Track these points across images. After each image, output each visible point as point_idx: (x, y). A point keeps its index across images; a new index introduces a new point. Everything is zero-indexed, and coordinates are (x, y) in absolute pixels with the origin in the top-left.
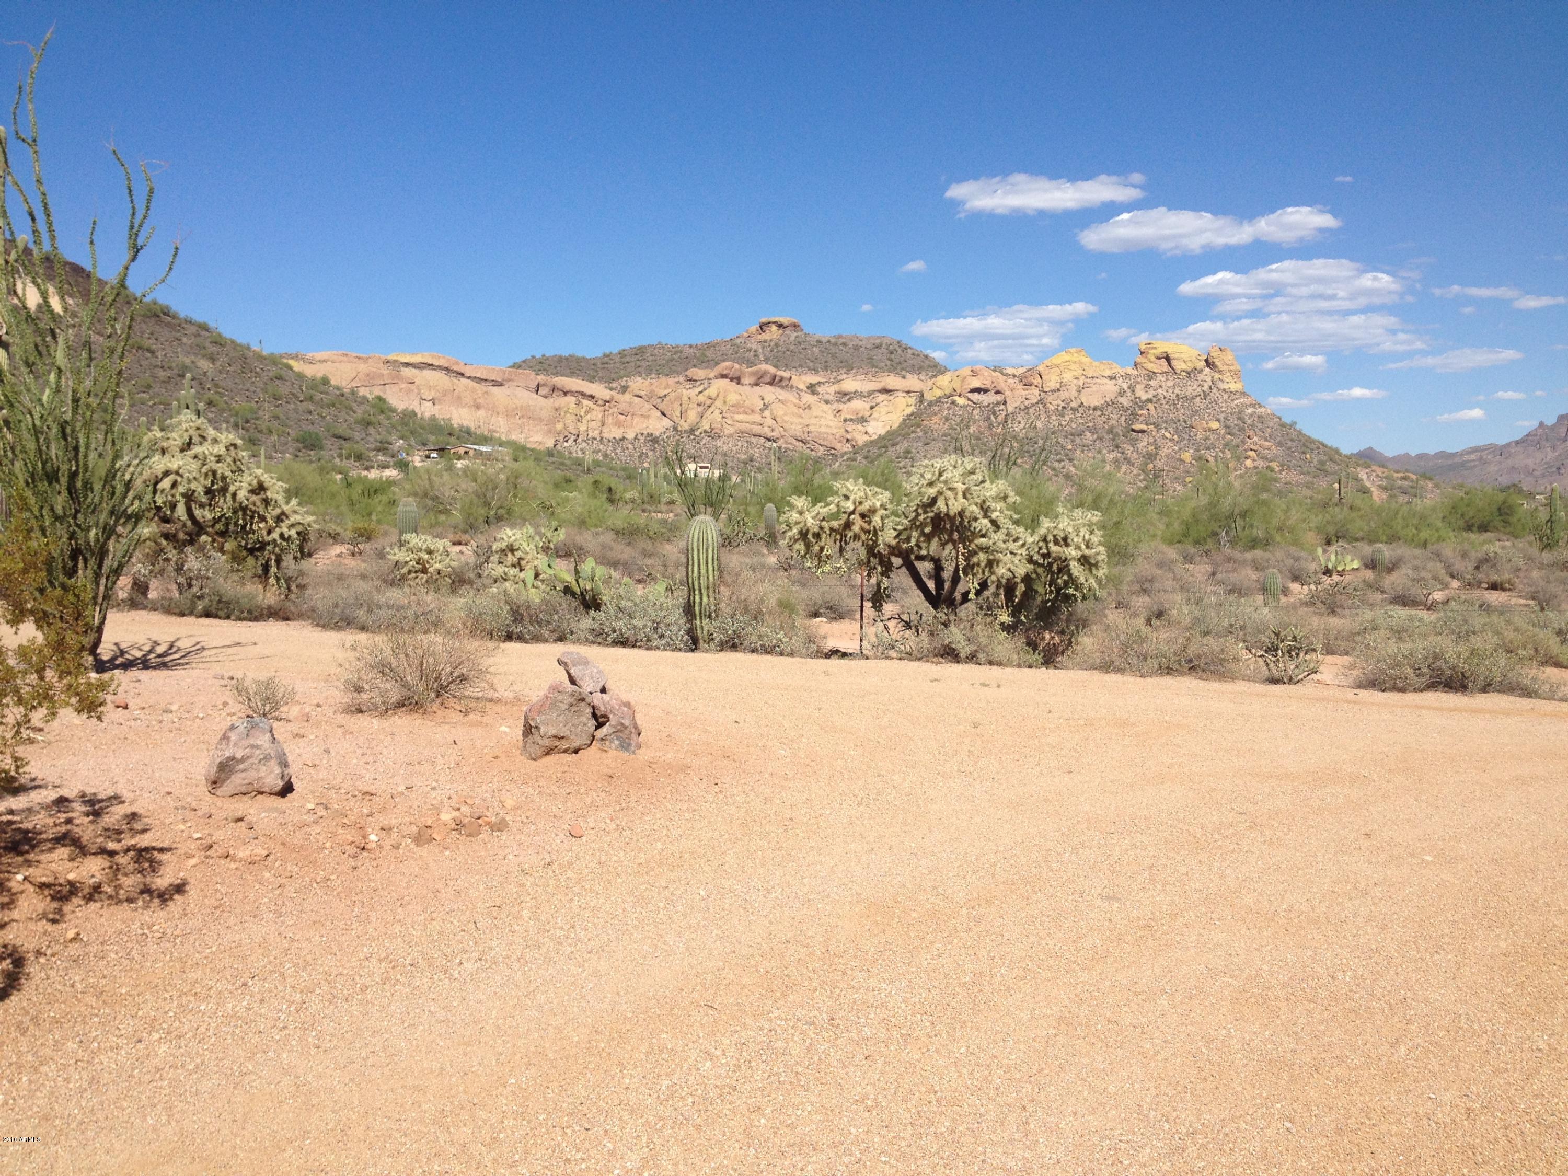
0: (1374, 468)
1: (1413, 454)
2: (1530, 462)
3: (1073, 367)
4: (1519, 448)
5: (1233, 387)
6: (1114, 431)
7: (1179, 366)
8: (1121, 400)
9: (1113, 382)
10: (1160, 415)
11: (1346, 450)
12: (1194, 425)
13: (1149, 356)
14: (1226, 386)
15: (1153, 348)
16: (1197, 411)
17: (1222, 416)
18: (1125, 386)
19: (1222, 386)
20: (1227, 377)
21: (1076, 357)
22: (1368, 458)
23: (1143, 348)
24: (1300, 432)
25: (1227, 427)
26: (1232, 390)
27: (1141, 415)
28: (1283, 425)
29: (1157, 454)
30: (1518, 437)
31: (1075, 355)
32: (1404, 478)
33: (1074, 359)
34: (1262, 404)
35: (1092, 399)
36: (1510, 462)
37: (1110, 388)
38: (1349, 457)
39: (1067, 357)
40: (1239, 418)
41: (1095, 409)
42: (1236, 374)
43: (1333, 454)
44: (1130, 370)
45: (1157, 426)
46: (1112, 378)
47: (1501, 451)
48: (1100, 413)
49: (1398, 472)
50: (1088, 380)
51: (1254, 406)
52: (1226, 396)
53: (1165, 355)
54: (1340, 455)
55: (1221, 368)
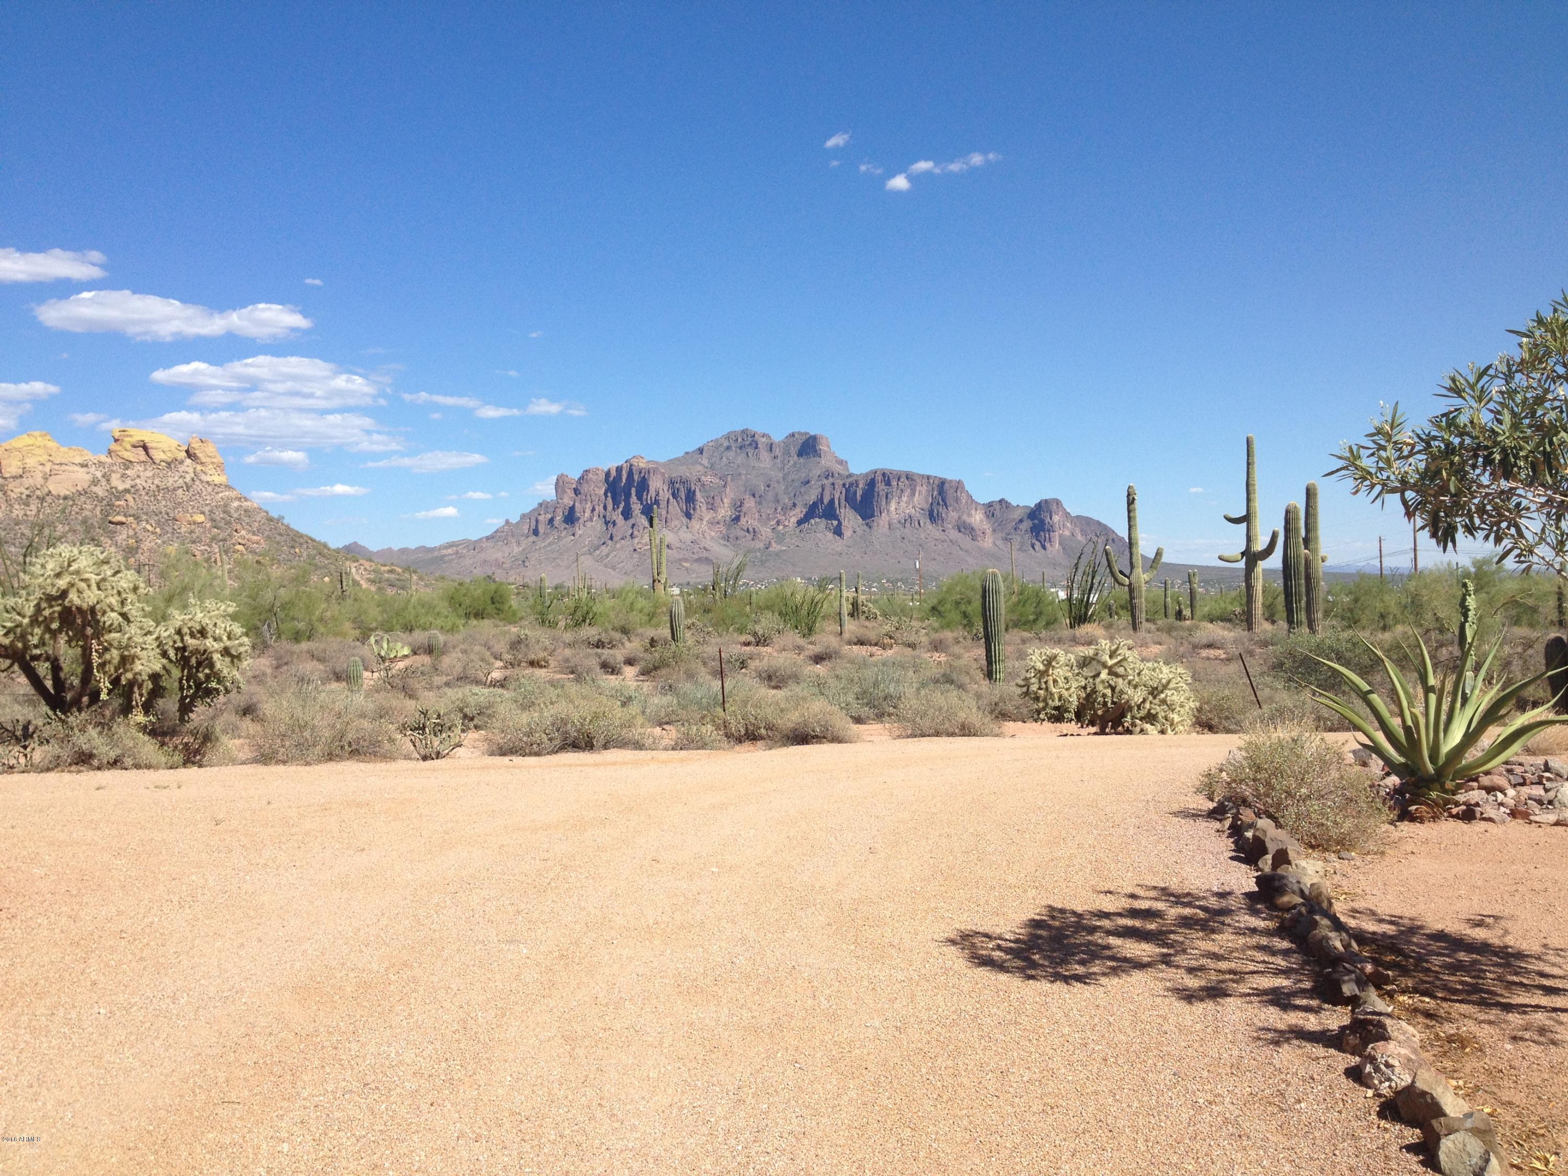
0: (362, 561)
1: (396, 549)
2: (499, 555)
3: (37, 451)
4: (490, 544)
5: (217, 479)
6: (90, 522)
7: (158, 456)
8: (95, 489)
9: (85, 469)
10: (140, 506)
11: (333, 545)
12: (177, 517)
13: (124, 444)
14: (209, 479)
15: (127, 436)
16: (180, 503)
17: (207, 509)
18: (99, 475)
19: (205, 478)
20: (210, 469)
21: (40, 441)
22: (353, 552)
23: (117, 435)
24: (288, 527)
25: (213, 520)
26: (216, 482)
27: (118, 506)
28: (271, 520)
29: (138, 548)
30: (489, 533)
31: (40, 439)
32: (391, 571)
33: (38, 443)
34: (248, 497)
35: (59, 487)
36: (482, 555)
37: (82, 477)
38: (338, 551)
39: (30, 441)
40: (224, 512)
41: (65, 498)
42: (219, 467)
43: (321, 549)
44: (103, 458)
45: (137, 518)
46: (83, 466)
47: (474, 546)
48: (71, 503)
49: (385, 566)
50: (57, 467)
51: (240, 499)
52: (210, 489)
53: (142, 444)
54: (329, 549)
55: (204, 460)
